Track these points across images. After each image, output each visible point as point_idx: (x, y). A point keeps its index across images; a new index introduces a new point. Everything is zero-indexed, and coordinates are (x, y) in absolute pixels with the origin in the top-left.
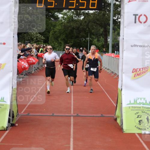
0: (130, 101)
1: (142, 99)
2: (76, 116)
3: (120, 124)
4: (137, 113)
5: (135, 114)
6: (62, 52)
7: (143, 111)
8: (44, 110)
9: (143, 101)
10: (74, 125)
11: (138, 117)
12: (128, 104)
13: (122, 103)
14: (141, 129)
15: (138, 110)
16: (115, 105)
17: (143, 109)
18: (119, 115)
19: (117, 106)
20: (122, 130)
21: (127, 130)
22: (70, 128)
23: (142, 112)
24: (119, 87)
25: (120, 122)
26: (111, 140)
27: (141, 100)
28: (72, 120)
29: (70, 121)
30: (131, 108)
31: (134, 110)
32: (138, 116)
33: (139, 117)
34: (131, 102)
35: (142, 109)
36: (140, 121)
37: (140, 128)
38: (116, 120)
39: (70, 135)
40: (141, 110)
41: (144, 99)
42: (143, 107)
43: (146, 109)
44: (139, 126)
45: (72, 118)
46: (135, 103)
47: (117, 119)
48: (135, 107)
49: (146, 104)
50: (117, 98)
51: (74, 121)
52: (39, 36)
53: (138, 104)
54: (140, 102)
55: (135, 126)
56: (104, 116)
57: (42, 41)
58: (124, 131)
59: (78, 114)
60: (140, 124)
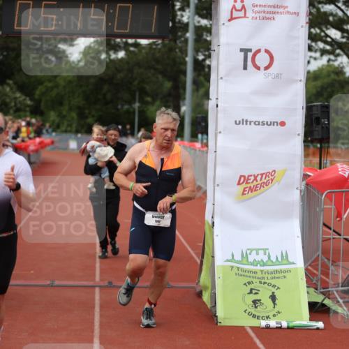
0: (233, 256)
1: (260, 251)
2: (107, 287)
3: (209, 306)
4: (249, 283)
5: (245, 284)
6: (73, 136)
7: (263, 281)
8: (32, 272)
9: (262, 257)
10: (102, 307)
11: (251, 292)
12: (228, 261)
13: (213, 257)
14: (258, 318)
15: (250, 277)
16: (199, 262)
17: (264, 275)
18: (209, 285)
19: (202, 262)
20: (214, 320)
21: (225, 318)
22: (93, 315)
23: (261, 283)
24: (208, 218)
25: (210, 301)
26: (188, 343)
27: (258, 254)
28: (97, 297)
29: (93, 299)
30: (235, 270)
31: (241, 275)
32: (251, 290)
33: (254, 292)
35: (259, 275)
36: (255, 302)
37: (257, 314)
38: (200, 295)
39: (93, 331)
40: (259, 278)
42: (262, 271)
43: (269, 276)
44: (253, 311)
45: (97, 290)
46: (245, 262)
47: (204, 293)
48: (243, 270)
49: (270, 263)
50: (201, 244)
51: (101, 298)
52: (20, 97)
54: (255, 260)
55: (245, 311)
56: (172, 287)
57: (28, 109)
58: (219, 320)
59: (110, 283)
60: (256, 307)
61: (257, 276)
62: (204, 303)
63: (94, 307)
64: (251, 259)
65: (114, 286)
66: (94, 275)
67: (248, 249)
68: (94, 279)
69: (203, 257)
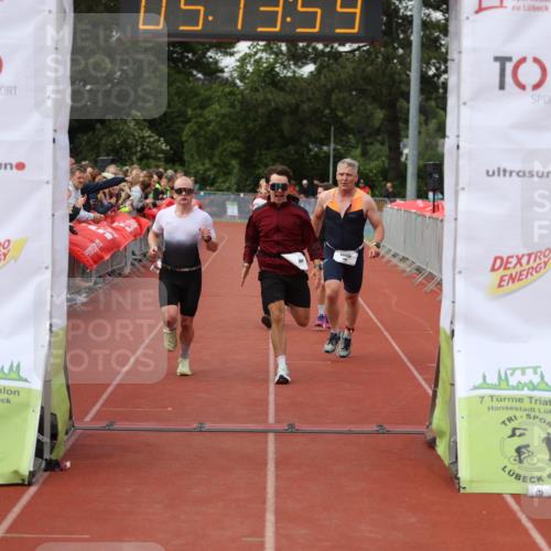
0: (484, 378)
1: (527, 370)
2: (285, 431)
3: (447, 462)
4: (510, 420)
5: (504, 422)
6: (232, 197)
7: (532, 414)
8: (170, 409)
9: (531, 377)
10: (278, 464)
11: (513, 435)
12: (475, 388)
13: (453, 385)
14: (525, 479)
15: (511, 408)
16: (430, 392)
17: (533, 405)
18: (445, 427)
19: (435, 393)
20: (454, 483)
21: (471, 481)
22: (265, 476)
23: (529, 417)
24: (444, 323)
25: (447, 455)
26: (413, 520)
27: (523, 373)
28: (271, 447)
29: (265, 451)
30: (487, 401)
31: (497, 409)
32: (514, 430)
33: (518, 432)
34: (489, 381)
35: (526, 404)
37: (523, 473)
38: (432, 444)
39: (264, 502)
40: (525, 410)
41: (535, 369)
42: (531, 398)
43: (543, 408)
44: (516, 468)
45: (271, 437)
46: (504, 385)
47: (438, 440)
48: (501, 399)
49: (542, 386)
50: (435, 365)
51: (277, 451)
52: (150, 137)
53: (514, 388)
54: (520, 382)
55: (504, 469)
56: (388, 432)
57: (161, 156)
58: (462, 485)
59: (291, 426)
60: (521, 461)
61: (523, 405)
62: (438, 457)
63: (266, 464)
64: (513, 381)
65: (298, 431)
66: (266, 413)
67: (510, 369)
68: (266, 421)
69: (436, 385)
